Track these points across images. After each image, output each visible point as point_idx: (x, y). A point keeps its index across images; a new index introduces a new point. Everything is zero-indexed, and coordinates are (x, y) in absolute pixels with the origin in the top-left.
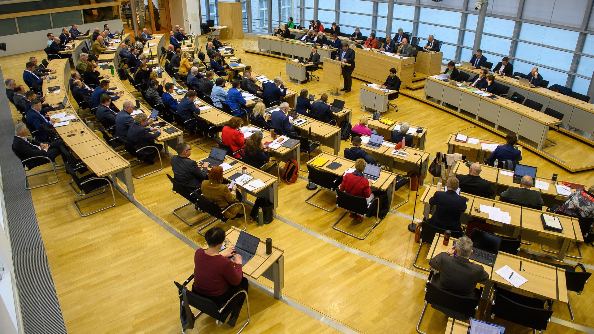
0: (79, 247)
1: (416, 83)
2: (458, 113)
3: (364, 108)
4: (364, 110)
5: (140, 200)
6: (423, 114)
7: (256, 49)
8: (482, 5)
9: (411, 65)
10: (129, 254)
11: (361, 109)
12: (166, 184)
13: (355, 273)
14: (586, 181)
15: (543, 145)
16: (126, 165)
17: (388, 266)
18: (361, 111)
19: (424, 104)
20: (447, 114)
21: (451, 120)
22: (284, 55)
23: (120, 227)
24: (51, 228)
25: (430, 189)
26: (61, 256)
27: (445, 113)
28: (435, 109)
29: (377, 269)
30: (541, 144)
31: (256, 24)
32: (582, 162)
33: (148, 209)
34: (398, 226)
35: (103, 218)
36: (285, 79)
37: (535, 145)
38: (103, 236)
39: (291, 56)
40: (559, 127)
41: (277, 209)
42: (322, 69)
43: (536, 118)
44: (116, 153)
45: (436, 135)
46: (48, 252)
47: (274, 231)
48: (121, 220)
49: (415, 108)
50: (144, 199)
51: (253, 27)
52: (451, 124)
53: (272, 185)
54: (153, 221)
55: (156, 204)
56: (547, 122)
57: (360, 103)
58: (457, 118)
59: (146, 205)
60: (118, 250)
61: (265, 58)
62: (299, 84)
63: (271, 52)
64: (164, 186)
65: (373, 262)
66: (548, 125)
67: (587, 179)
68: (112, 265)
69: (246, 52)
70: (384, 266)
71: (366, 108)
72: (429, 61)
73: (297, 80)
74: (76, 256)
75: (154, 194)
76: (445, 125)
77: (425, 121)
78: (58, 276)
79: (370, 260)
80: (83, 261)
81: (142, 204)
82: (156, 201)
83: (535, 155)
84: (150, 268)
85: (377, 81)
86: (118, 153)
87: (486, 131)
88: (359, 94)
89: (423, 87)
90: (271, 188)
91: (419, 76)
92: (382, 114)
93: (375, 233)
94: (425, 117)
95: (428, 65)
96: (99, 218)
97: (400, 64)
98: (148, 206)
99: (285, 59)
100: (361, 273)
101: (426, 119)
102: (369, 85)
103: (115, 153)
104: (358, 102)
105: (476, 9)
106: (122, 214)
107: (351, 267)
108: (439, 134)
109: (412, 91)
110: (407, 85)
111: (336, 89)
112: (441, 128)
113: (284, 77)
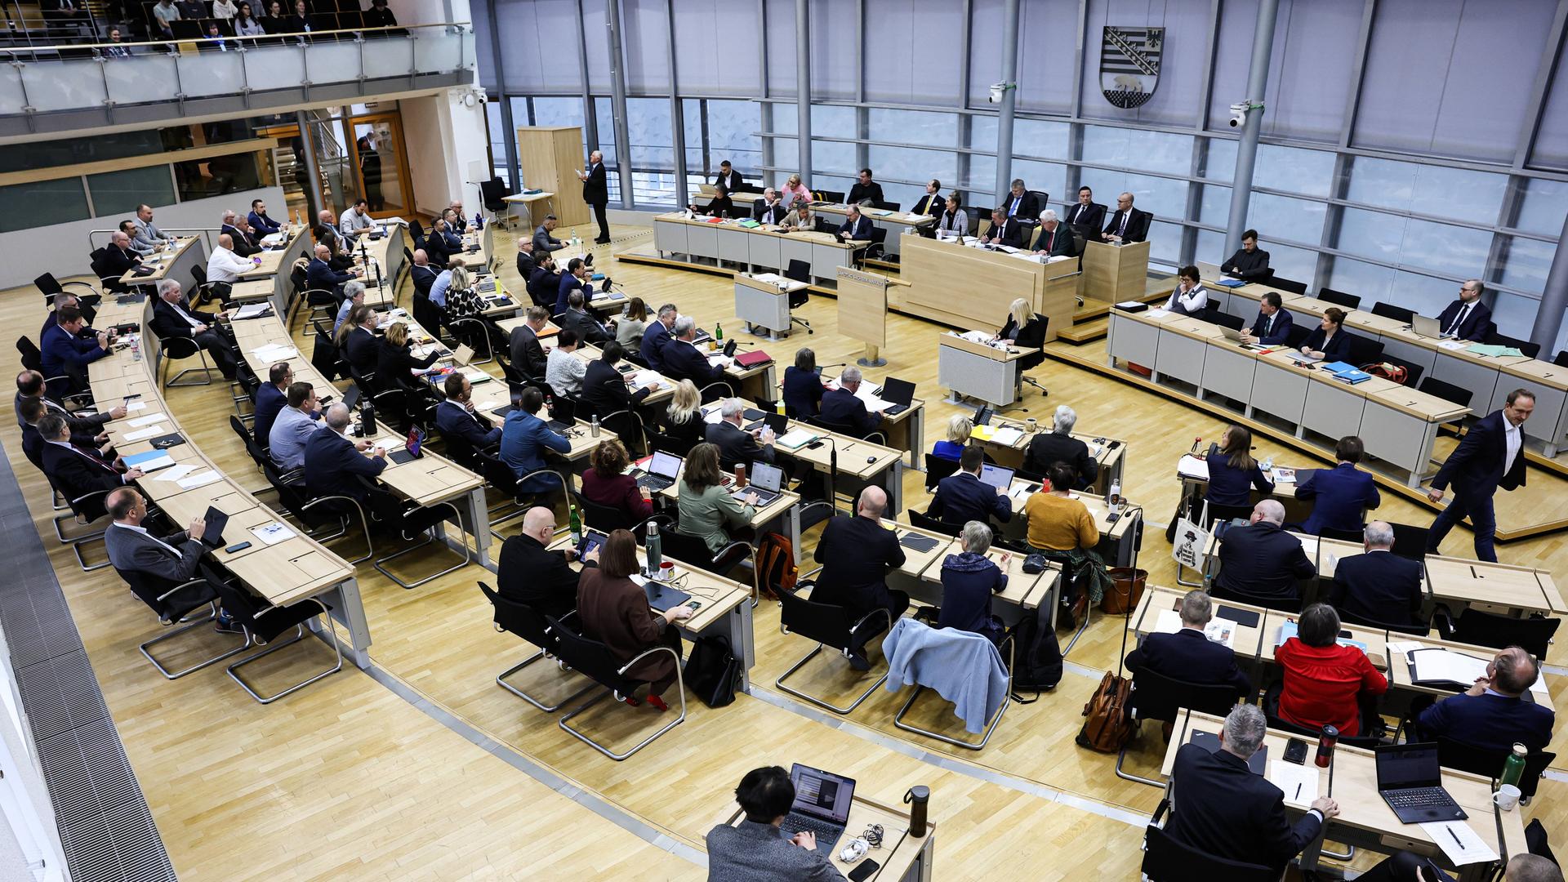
0: (239, 795)
1: (1082, 326)
2: (1198, 401)
3: (953, 397)
4: (952, 401)
5: (386, 665)
6: (1108, 407)
7: (649, 251)
8: (1247, 113)
9: (1067, 280)
10: (376, 806)
11: (947, 401)
12: (447, 619)
13: (973, 823)
14: (1539, 561)
15: (1423, 475)
16: (345, 573)
17: (1057, 800)
18: (946, 403)
19: (1108, 380)
20: (1170, 404)
21: (1180, 419)
22: (725, 264)
23: (340, 738)
24: (157, 749)
25: (1150, 597)
26: (193, 820)
27: (1165, 401)
28: (1138, 391)
29: (1026, 811)
30: (1418, 472)
31: (643, 185)
32: (1526, 513)
33: (409, 686)
34: (1073, 698)
35: (293, 716)
36: (735, 327)
37: (1403, 474)
38: (300, 762)
39: (743, 267)
40: (1460, 427)
41: (751, 671)
42: (835, 297)
43: (1404, 404)
44: (316, 543)
45: (1147, 460)
46: (155, 813)
47: (748, 728)
48: (342, 717)
49: (1086, 392)
50: (397, 660)
51: (635, 192)
52: (1182, 431)
53: (737, 608)
54: (427, 718)
55: (427, 673)
56: (1432, 415)
57: (941, 383)
58: (1195, 414)
59: (402, 676)
60: (345, 797)
61: (673, 274)
62: (772, 339)
63: (689, 258)
64: (445, 625)
65: (1016, 794)
66: (1434, 422)
67: (1543, 556)
68: (332, 837)
69: (622, 260)
70: (1045, 801)
71: (958, 396)
72: (1114, 268)
73: (768, 331)
74: (235, 817)
75: (420, 647)
76: (1168, 434)
77: (1115, 424)
78: (192, 872)
79: (1007, 790)
80: (255, 828)
81: (392, 675)
82: (427, 665)
83: (1402, 502)
84: (435, 839)
85: (984, 325)
86: (321, 543)
87: (1274, 445)
88: (937, 361)
89: (1103, 336)
90: (734, 615)
91: (1092, 306)
92: (1001, 410)
93: (1012, 720)
94: (1114, 414)
95: (1114, 278)
96: (281, 715)
97: (1041, 275)
98: (407, 679)
99: (731, 277)
100: (990, 823)
101: (1116, 420)
102: (963, 335)
103: (310, 543)
104: (936, 381)
105: (1234, 123)
106: (344, 703)
107: (960, 809)
108: (1152, 458)
109: (1073, 348)
110: (1061, 330)
111: (873, 350)
112: (1158, 442)
113: (731, 324)
